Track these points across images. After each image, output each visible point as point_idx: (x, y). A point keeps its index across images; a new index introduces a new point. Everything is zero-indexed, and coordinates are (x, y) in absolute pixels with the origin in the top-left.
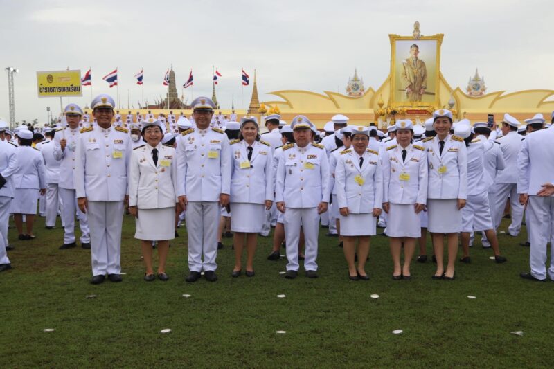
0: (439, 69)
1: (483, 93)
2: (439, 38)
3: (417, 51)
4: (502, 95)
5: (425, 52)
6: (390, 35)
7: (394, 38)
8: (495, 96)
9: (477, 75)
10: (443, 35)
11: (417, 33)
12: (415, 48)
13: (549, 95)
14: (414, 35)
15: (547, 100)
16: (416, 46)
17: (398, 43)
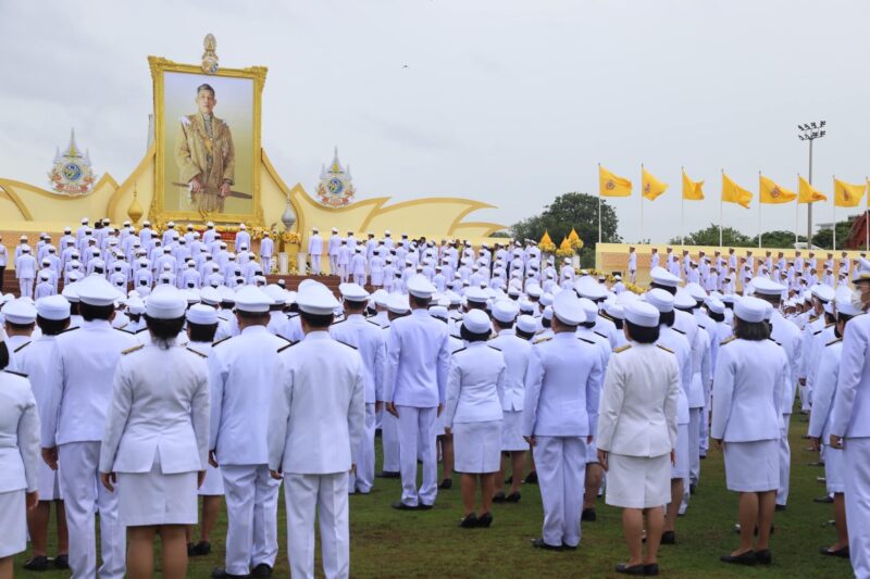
0: (259, 142)
1: (350, 199)
2: (257, 75)
3: (211, 101)
4: (386, 205)
5: (230, 103)
6: (150, 58)
7: (159, 66)
8: (371, 207)
9: (336, 161)
10: (266, 70)
11: (210, 60)
12: (207, 93)
13: (468, 211)
14: (205, 64)
15: (465, 219)
16: (208, 88)
17: (168, 77)
